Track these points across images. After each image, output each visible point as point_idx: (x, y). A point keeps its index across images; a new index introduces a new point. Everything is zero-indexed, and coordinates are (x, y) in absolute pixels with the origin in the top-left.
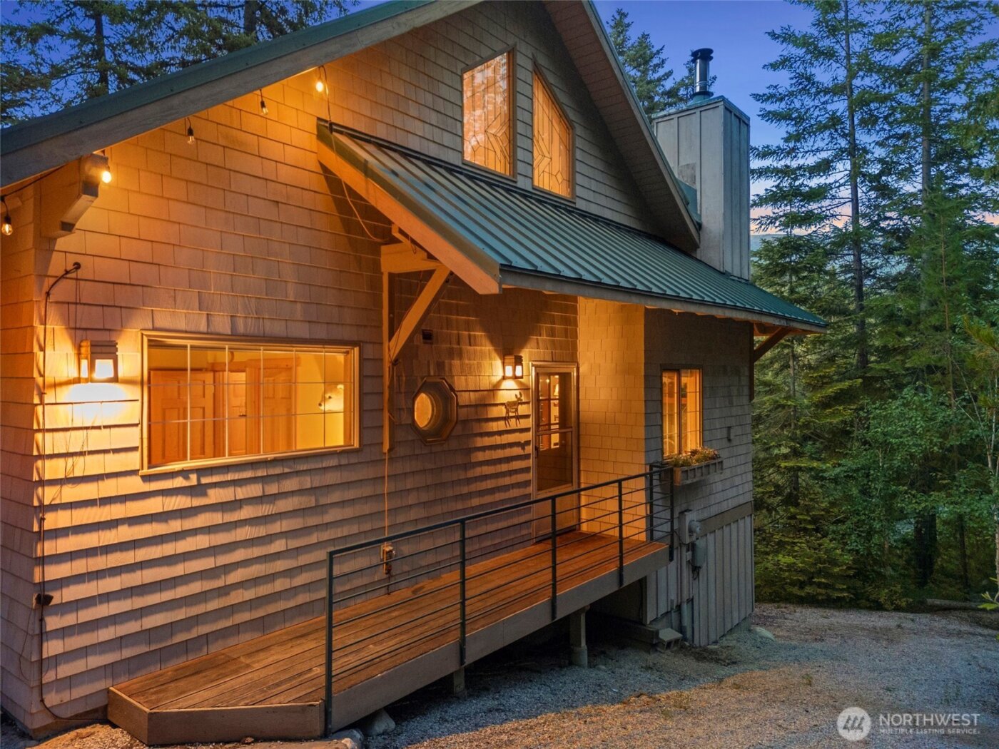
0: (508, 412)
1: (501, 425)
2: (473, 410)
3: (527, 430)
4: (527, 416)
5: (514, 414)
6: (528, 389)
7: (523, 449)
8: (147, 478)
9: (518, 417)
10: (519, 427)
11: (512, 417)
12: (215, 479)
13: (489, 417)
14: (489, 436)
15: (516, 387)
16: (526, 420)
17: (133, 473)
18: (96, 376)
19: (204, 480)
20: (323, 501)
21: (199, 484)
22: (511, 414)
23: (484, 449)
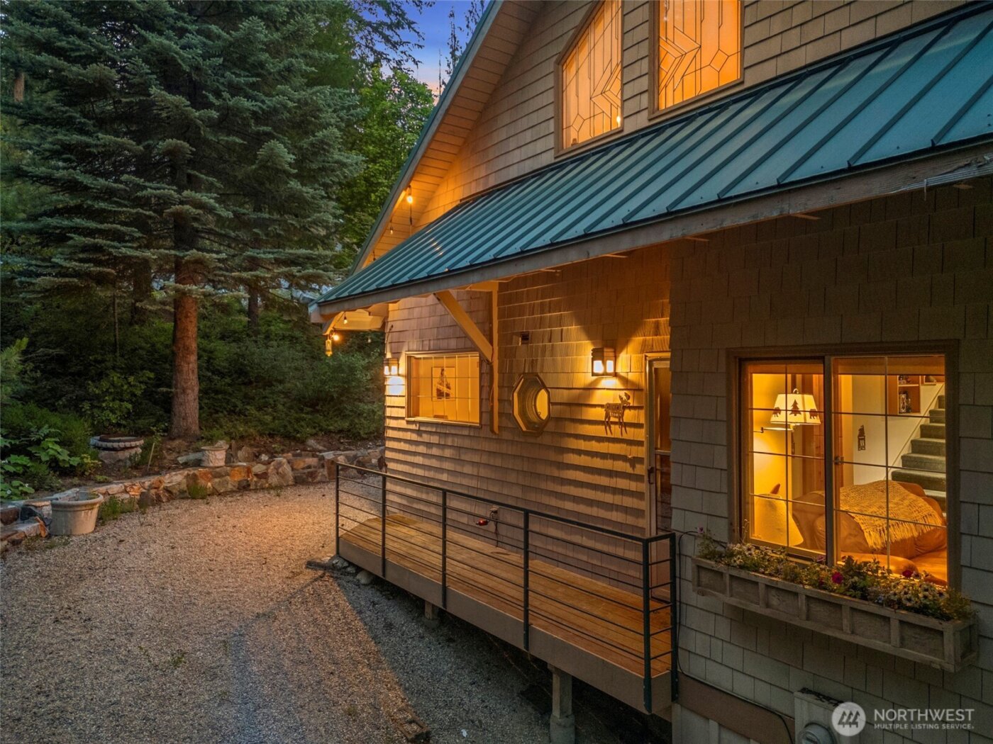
0: (607, 416)
1: (599, 431)
2: (567, 409)
3: (640, 443)
4: (638, 426)
5: (617, 420)
6: (642, 390)
7: (633, 466)
8: (408, 422)
9: (625, 425)
10: (625, 436)
11: (615, 423)
12: (429, 429)
13: (584, 418)
14: (585, 440)
15: (620, 386)
16: (637, 431)
17: (403, 418)
18: (392, 373)
19: (422, 429)
20: (463, 457)
21: (419, 430)
22: (612, 419)
23: (579, 452)
